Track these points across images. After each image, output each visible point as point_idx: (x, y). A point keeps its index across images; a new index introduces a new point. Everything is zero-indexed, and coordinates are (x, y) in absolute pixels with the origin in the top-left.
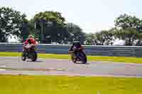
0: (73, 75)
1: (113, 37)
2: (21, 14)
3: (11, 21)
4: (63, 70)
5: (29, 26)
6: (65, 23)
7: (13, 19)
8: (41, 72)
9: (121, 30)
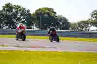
0: (61, 51)
1: (89, 25)
2: (26, 10)
3: (20, 14)
4: (55, 48)
5: (31, 18)
6: (56, 15)
7: (21, 13)
8: (39, 49)
9: (94, 21)
